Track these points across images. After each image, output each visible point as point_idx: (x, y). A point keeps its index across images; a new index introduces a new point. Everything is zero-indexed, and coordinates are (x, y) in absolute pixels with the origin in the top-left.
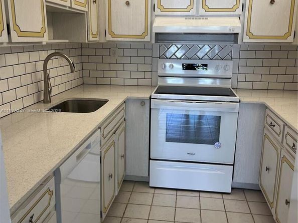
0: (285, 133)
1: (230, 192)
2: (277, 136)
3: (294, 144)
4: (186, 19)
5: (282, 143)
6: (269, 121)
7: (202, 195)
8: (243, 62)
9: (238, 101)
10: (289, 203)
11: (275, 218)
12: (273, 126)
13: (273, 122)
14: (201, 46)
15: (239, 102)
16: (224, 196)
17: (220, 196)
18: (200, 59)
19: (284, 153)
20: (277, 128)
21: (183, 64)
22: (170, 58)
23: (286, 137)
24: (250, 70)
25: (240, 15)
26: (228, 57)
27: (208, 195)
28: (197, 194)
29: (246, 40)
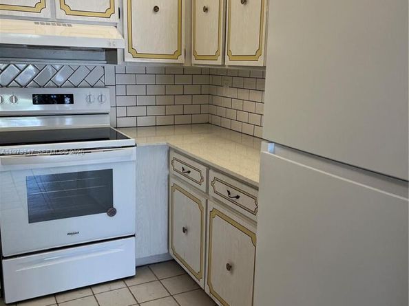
0: (211, 179)
1: (134, 274)
2: (197, 185)
3: (228, 192)
4: (36, 23)
5: (207, 192)
6: (178, 166)
7: (96, 290)
8: (121, 90)
9: (134, 144)
10: (231, 267)
11: (207, 291)
12: (186, 173)
13: (185, 167)
14: (58, 67)
15: (136, 145)
16: (127, 282)
17: (121, 284)
18: (58, 87)
19: (211, 205)
20: (195, 175)
21: (34, 96)
22: (7, 86)
23: (213, 185)
24: (132, 101)
25: (116, 24)
26: (100, 83)
27: (105, 288)
28: (88, 292)
29: (129, 59)
